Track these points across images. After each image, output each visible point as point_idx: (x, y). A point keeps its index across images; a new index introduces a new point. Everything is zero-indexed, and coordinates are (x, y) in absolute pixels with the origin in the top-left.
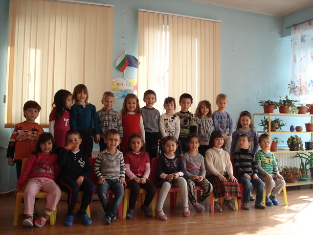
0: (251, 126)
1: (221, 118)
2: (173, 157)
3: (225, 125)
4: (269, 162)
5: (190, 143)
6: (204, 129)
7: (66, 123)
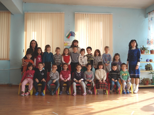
0: (119, 60)
1: (106, 56)
2: (79, 72)
3: (107, 59)
4: (126, 75)
5: (88, 67)
6: (96, 61)
7: (39, 59)
